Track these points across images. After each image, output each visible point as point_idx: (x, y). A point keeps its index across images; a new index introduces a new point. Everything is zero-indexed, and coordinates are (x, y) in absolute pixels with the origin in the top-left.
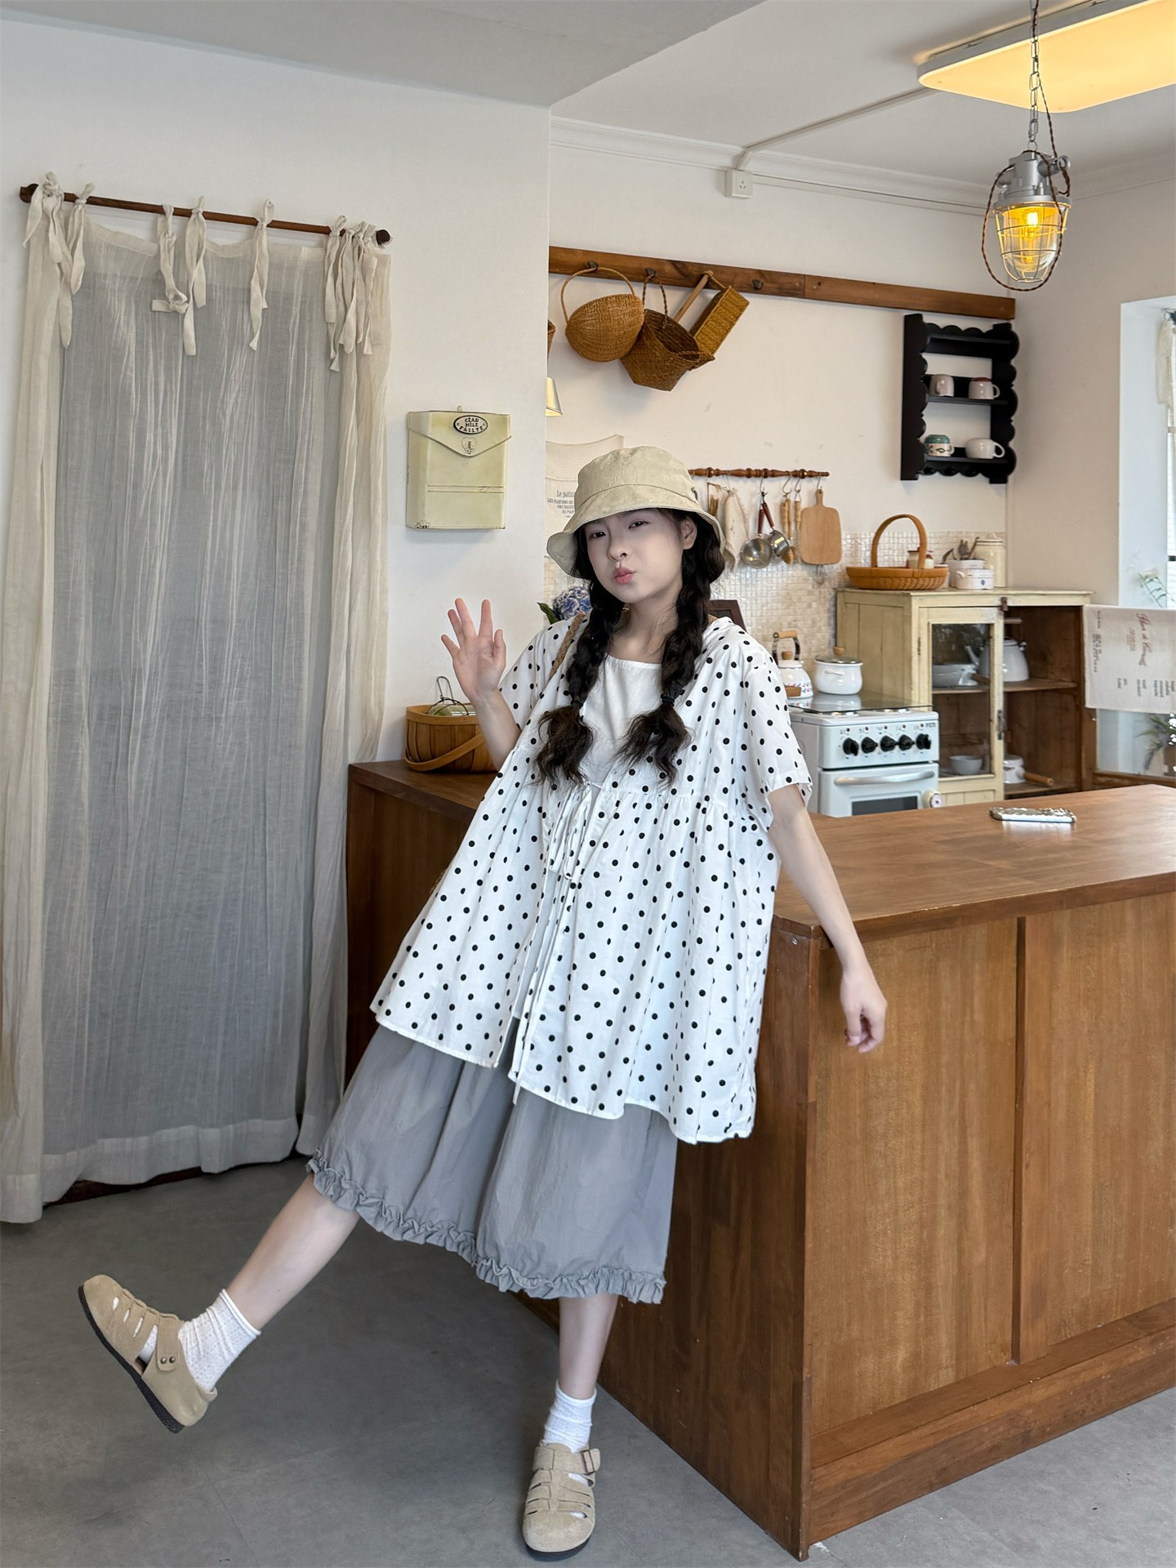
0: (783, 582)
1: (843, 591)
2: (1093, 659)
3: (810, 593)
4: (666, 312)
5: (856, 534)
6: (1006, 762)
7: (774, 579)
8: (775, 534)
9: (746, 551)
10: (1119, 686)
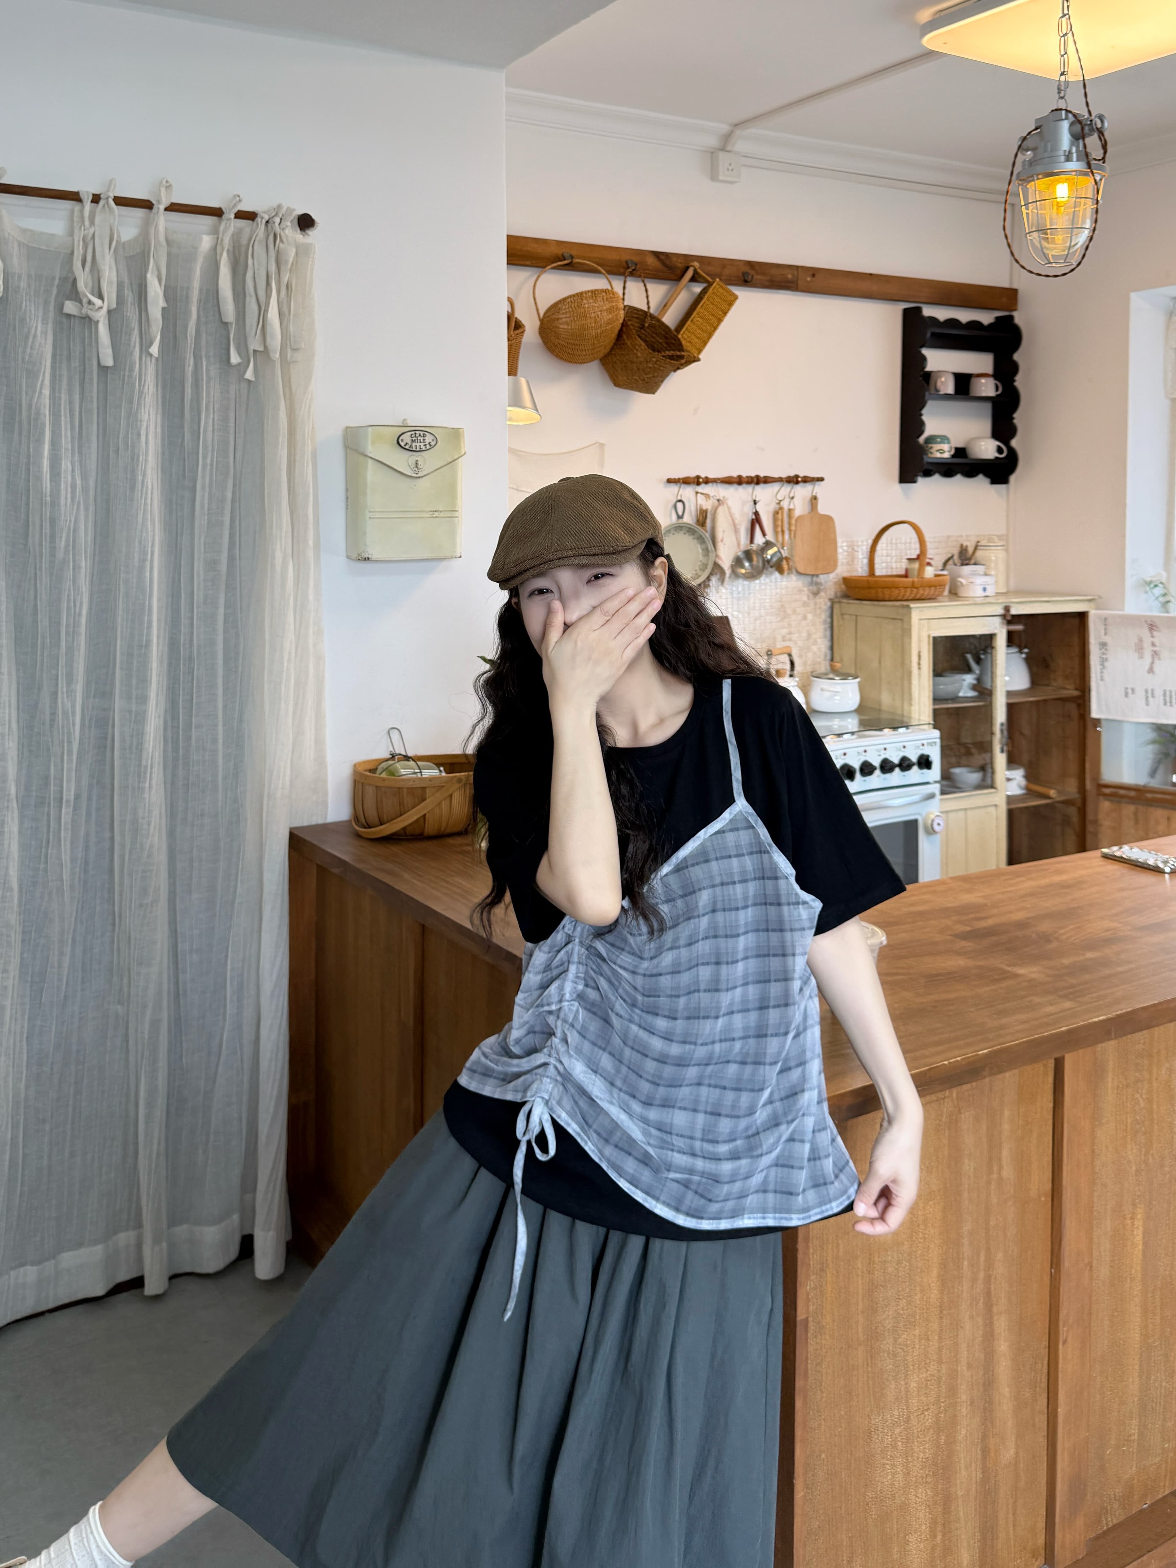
0: (777, 594)
1: (840, 602)
2: (1099, 667)
3: (805, 604)
4: (649, 308)
5: (852, 542)
6: (1007, 773)
7: (768, 591)
8: (768, 545)
9: (738, 562)
10: (1126, 695)
